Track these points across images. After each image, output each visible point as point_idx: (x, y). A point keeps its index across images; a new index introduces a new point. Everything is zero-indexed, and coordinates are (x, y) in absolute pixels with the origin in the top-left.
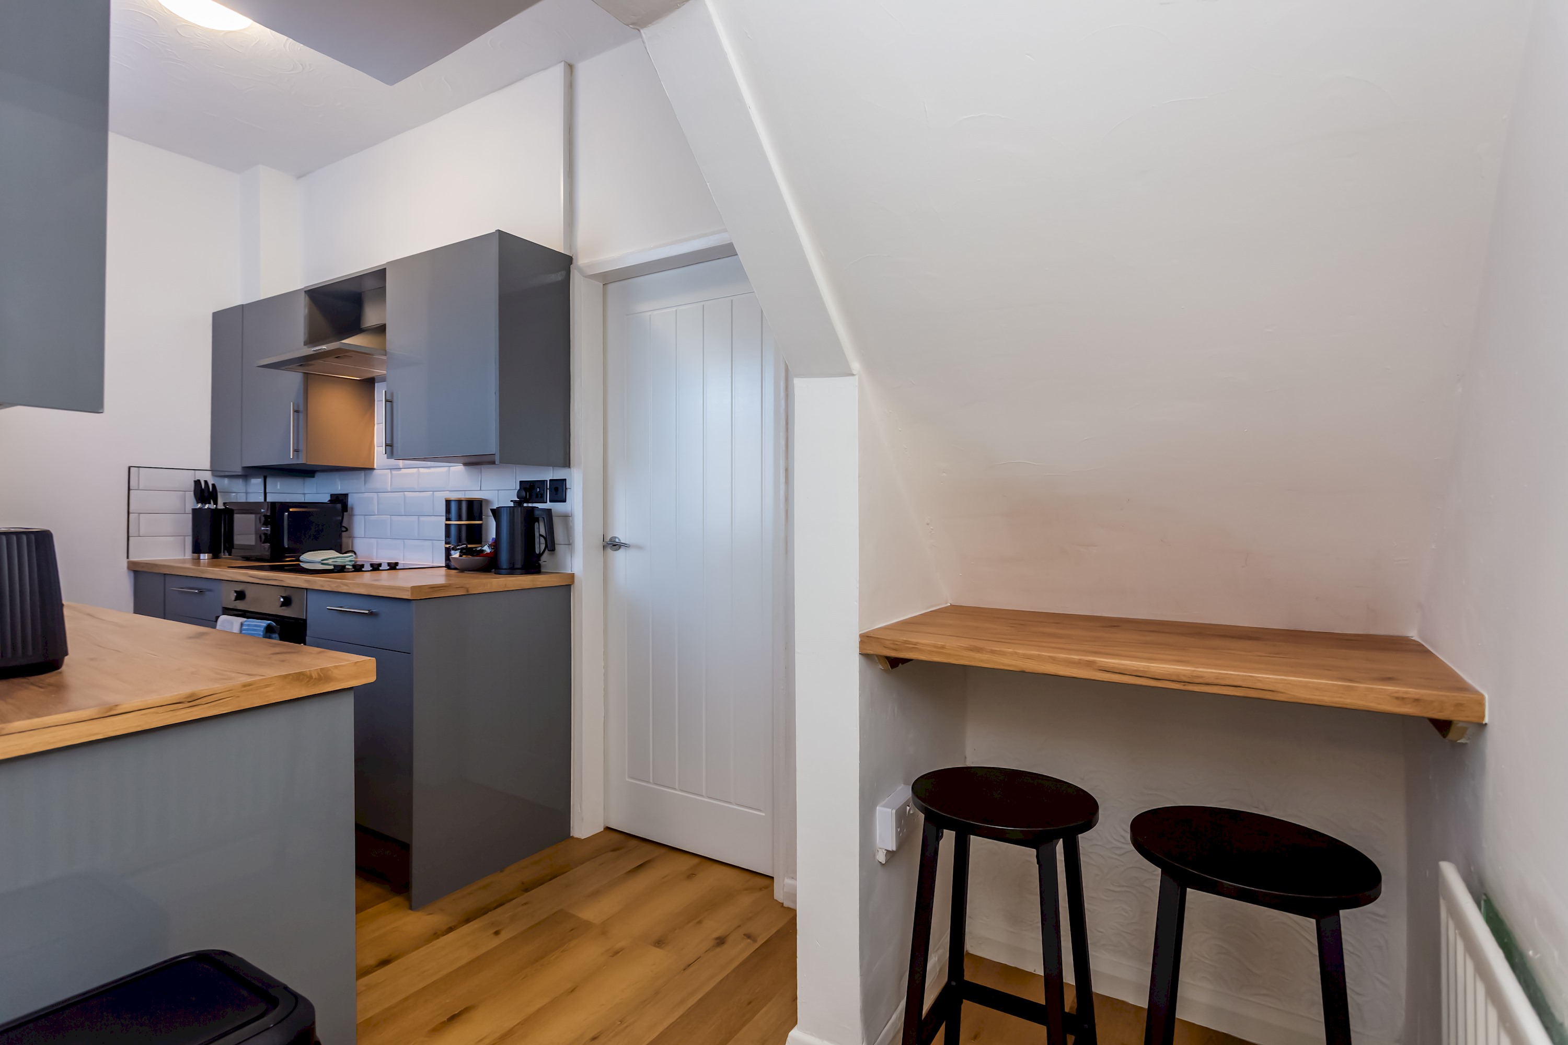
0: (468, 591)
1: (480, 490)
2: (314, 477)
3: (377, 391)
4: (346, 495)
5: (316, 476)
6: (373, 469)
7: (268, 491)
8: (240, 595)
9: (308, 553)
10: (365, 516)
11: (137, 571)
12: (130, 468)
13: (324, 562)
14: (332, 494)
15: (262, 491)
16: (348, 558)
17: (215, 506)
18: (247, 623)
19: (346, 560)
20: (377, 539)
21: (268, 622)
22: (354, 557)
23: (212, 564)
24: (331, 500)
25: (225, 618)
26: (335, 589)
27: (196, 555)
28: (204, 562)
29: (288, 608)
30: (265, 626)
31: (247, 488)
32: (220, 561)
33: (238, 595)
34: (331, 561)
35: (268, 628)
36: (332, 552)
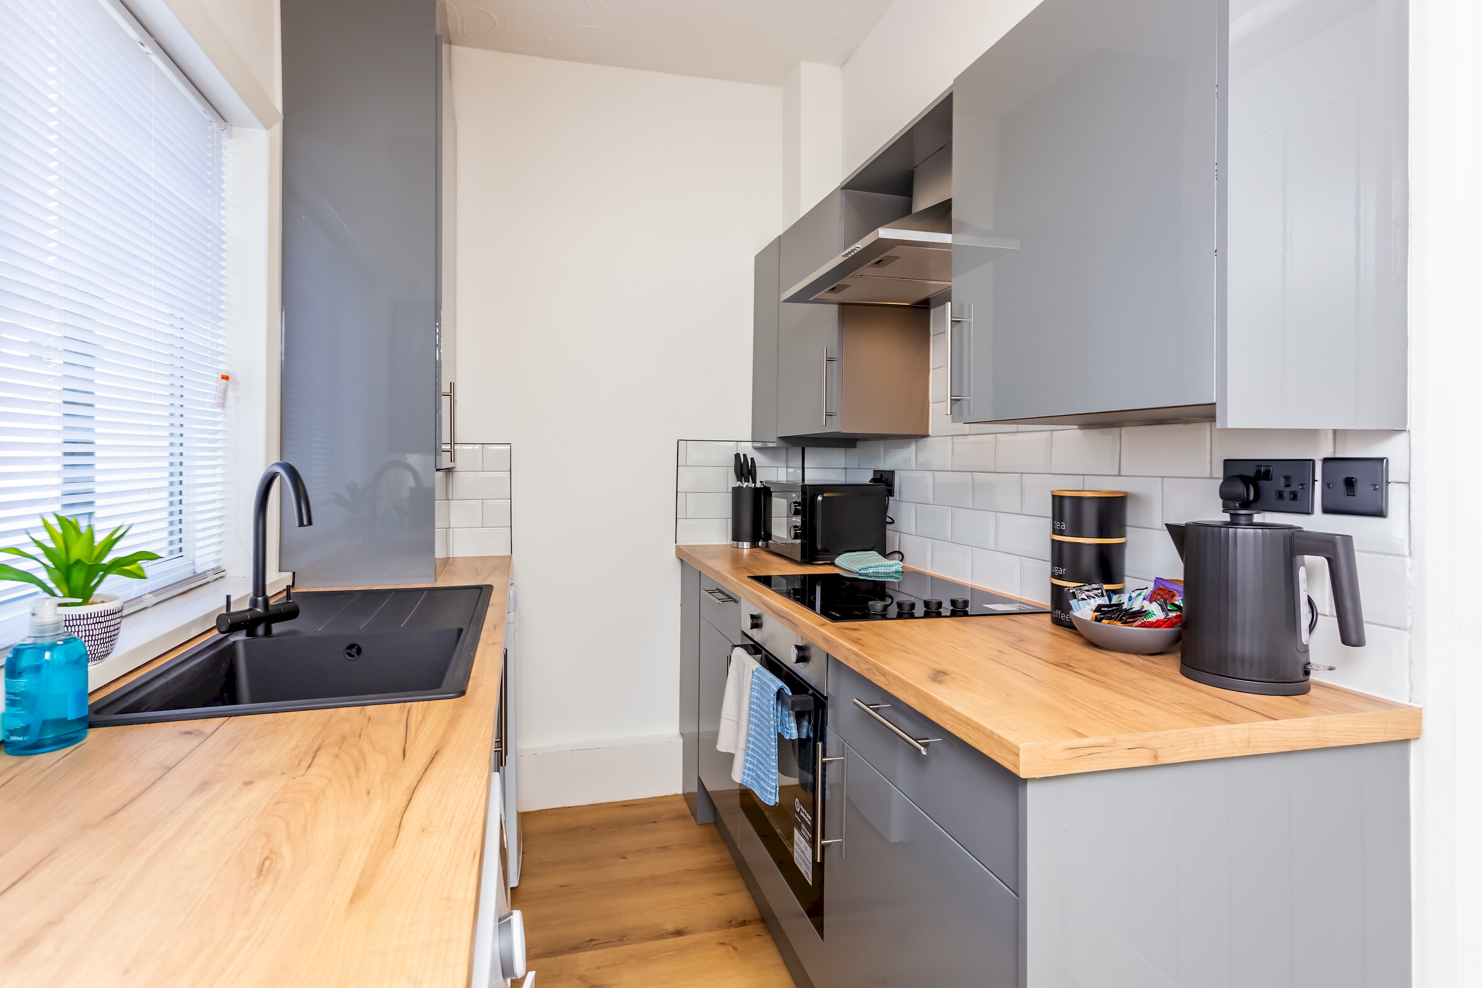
0: (1156, 757)
1: (1119, 475)
2: (855, 447)
3: (933, 320)
4: (892, 473)
5: (858, 445)
6: (927, 436)
7: (806, 470)
8: (756, 622)
9: (844, 555)
10: (917, 504)
11: (682, 560)
12: (678, 441)
13: (862, 572)
14: (875, 472)
15: (800, 472)
16: (894, 567)
17: (754, 484)
18: (758, 675)
19: (891, 571)
20: (933, 540)
21: (781, 684)
22: (902, 566)
23: (750, 555)
24: (873, 480)
25: (739, 652)
26: (866, 674)
27: (736, 542)
28: (743, 552)
29: (805, 667)
30: (776, 690)
31: (787, 467)
32: (757, 552)
33: (754, 622)
34: (871, 571)
35: (779, 694)
36: (874, 555)
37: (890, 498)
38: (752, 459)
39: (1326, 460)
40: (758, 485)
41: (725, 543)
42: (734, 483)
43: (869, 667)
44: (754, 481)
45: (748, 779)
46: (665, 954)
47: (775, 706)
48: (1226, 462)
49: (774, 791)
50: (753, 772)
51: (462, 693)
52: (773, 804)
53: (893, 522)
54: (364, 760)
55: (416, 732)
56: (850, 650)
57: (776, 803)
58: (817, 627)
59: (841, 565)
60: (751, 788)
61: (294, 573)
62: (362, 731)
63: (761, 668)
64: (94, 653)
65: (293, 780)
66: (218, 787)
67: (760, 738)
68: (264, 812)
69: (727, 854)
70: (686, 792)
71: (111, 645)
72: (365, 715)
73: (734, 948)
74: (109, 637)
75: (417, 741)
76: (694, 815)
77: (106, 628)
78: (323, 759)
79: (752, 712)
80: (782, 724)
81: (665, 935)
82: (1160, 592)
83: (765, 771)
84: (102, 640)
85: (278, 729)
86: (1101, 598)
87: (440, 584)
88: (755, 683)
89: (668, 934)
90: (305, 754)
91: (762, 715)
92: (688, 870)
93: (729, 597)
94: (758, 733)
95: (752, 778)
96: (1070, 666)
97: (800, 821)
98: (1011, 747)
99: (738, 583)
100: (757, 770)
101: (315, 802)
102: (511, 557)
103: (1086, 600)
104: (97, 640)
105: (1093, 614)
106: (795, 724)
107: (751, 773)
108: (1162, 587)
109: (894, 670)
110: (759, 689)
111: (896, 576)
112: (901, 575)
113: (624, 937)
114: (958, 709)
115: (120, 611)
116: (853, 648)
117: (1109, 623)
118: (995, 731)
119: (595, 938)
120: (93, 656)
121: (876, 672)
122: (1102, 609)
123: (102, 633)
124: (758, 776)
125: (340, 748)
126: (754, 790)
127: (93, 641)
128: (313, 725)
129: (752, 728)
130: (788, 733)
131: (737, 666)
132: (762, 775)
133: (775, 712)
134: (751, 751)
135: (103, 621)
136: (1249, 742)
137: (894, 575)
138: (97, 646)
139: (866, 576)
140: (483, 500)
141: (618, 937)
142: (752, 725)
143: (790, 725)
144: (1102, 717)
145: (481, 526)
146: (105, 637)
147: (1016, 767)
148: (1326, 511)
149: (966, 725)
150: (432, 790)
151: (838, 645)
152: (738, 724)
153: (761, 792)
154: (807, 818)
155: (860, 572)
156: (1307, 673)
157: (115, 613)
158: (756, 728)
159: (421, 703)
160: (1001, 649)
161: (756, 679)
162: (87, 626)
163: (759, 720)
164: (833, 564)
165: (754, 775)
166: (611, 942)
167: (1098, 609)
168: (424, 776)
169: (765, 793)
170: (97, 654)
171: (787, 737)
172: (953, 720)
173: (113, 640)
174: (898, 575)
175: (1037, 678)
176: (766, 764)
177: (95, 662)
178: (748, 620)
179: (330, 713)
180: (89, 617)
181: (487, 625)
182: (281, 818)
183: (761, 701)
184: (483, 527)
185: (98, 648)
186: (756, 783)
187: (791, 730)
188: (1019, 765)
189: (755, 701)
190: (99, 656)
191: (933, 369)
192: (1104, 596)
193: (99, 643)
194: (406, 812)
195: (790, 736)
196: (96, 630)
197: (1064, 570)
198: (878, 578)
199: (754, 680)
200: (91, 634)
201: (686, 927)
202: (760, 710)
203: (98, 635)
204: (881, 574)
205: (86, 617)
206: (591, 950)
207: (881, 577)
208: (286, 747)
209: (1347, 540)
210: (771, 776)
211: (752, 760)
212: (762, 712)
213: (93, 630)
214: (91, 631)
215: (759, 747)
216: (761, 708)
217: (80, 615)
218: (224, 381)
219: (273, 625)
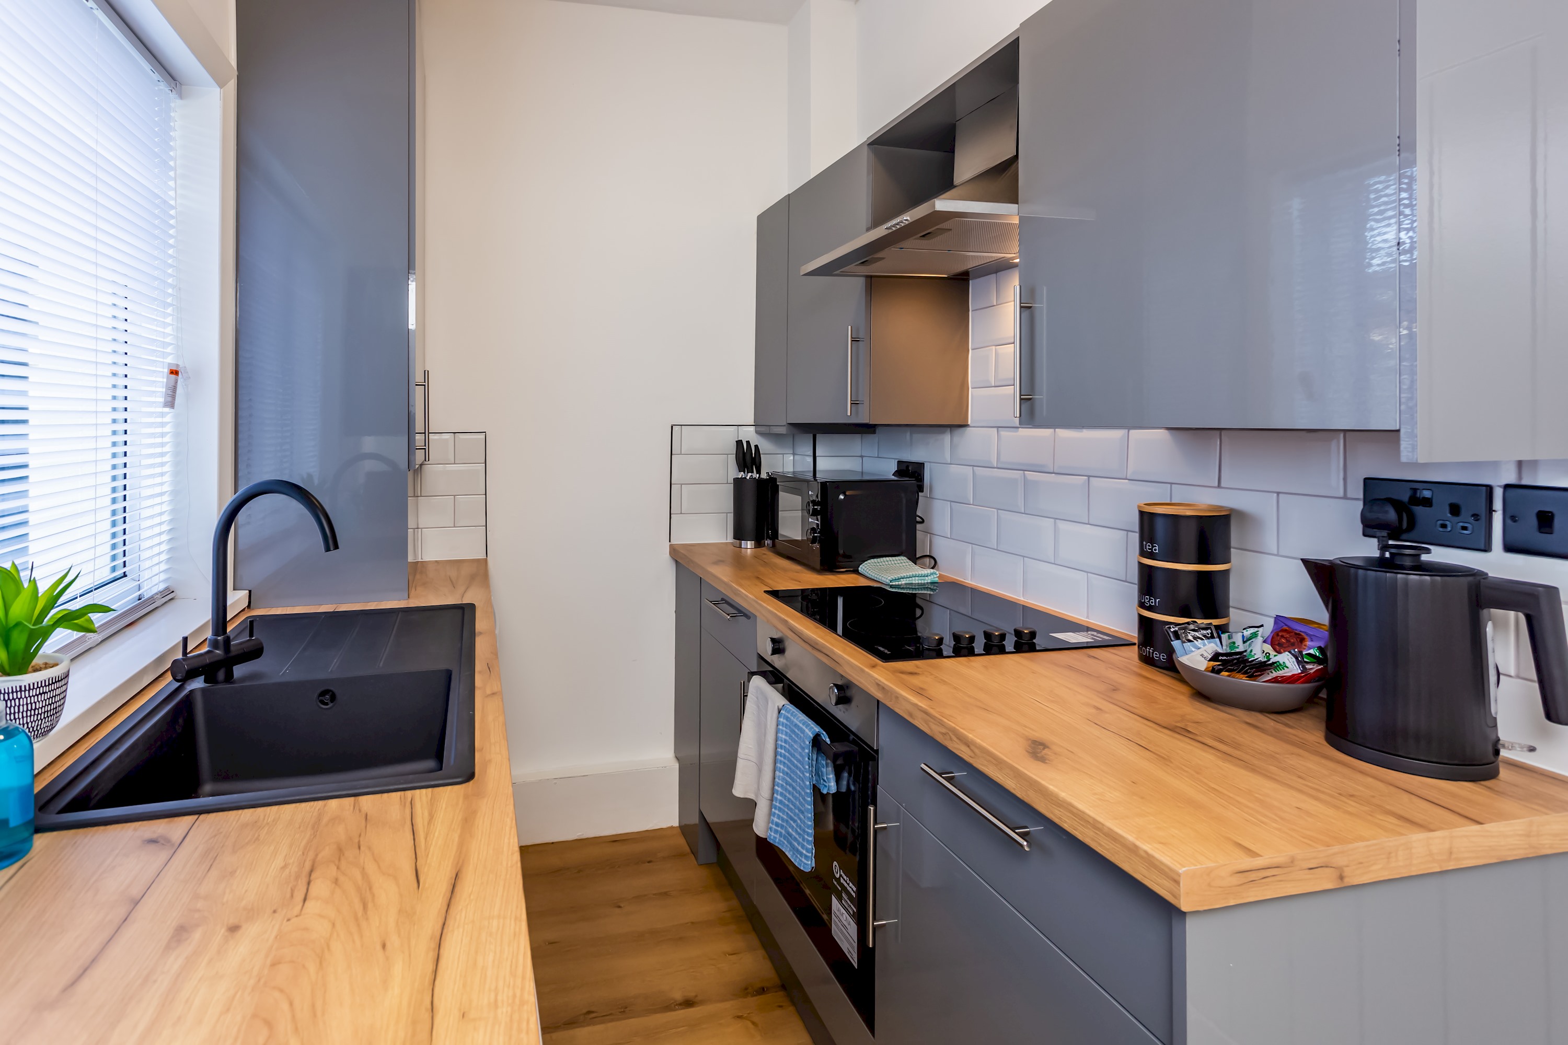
0: (1341, 878)
1: (1219, 487)
2: (874, 432)
3: (972, 293)
4: (921, 465)
5: (877, 431)
6: (966, 426)
7: (818, 459)
8: (778, 647)
9: (869, 561)
10: (952, 503)
11: (677, 562)
12: (672, 427)
13: (894, 583)
14: (900, 463)
15: (810, 460)
16: (929, 578)
17: (758, 475)
18: (787, 714)
19: (926, 582)
20: (973, 546)
21: (817, 729)
22: (938, 575)
23: (755, 556)
24: (898, 473)
25: (758, 682)
26: (939, 738)
27: (738, 541)
28: (747, 552)
29: (847, 710)
30: (812, 736)
31: (794, 454)
32: (765, 554)
33: (776, 647)
34: (903, 582)
35: (816, 742)
36: (903, 559)
37: (920, 494)
38: (756, 447)
39: (1507, 487)
40: (764, 476)
41: (725, 541)
42: (734, 472)
43: (944, 731)
44: (759, 472)
45: (775, 835)
46: (674, 1031)
47: (810, 754)
48: (1367, 481)
49: (810, 855)
50: (782, 828)
51: (470, 776)
52: (810, 870)
53: (923, 522)
54: (370, 889)
55: (426, 839)
56: (916, 705)
57: (813, 868)
58: (867, 670)
59: (866, 573)
60: (780, 847)
61: (250, 592)
62: (361, 839)
63: (788, 705)
64: (37, 730)
65: (288, 922)
66: (197, 935)
67: (791, 789)
68: (259, 980)
69: (735, 903)
70: (683, 824)
71: (56, 718)
72: (360, 811)
73: (754, 1023)
74: (54, 709)
75: (430, 856)
76: (694, 853)
77: (51, 699)
78: (320, 887)
79: (779, 757)
80: (817, 774)
81: (673, 1005)
82: (1284, 634)
83: (798, 830)
84: (46, 713)
85: (259, 835)
86: (1211, 640)
87: (413, 603)
88: (783, 723)
89: (677, 1005)
90: (297, 878)
91: (794, 763)
92: (692, 923)
93: (740, 611)
94: (787, 783)
95: (781, 835)
96: (1189, 732)
97: (840, 889)
98: (1167, 870)
99: (755, 601)
100: (788, 827)
101: (321, 963)
102: (486, 560)
103: (1192, 641)
104: (41, 714)
105: (1208, 664)
106: (834, 775)
107: (779, 829)
108: (1285, 627)
109: (980, 740)
110: (788, 731)
111: (932, 587)
112: (937, 587)
113: (626, 1008)
114: (1081, 806)
115: (65, 677)
116: (920, 704)
117: (1229, 676)
118: (1138, 843)
119: (593, 1009)
120: (36, 733)
121: (955, 739)
122: (1220, 658)
123: (46, 705)
124: (790, 835)
125: (338, 868)
126: (784, 850)
127: (36, 716)
128: (300, 827)
129: (779, 776)
130: (826, 786)
131: (757, 698)
132: (794, 833)
133: (810, 762)
134: (779, 804)
135: (47, 691)
136: (1451, 853)
137: (929, 586)
138: (40, 721)
139: (898, 588)
140: (454, 496)
141: (619, 1008)
142: (780, 772)
143: (828, 776)
144: (1264, 819)
145: (453, 526)
146: (49, 710)
147: (1175, 896)
148: (1510, 548)
149: (1095, 829)
150: (462, 942)
151: (897, 697)
152: (760, 770)
153: (794, 854)
154: (851, 887)
155: (891, 584)
156: (1497, 752)
157: (62, 680)
158: (785, 777)
159: (424, 791)
160: (1097, 705)
161: (784, 719)
162: (29, 699)
163: (789, 768)
164: (856, 571)
165: (783, 832)
166: (611, 1014)
167: (1216, 657)
168: (448, 916)
169: (799, 856)
170: (40, 730)
171: (825, 792)
172: (1073, 819)
173: (58, 712)
174: (934, 586)
175: (1157, 752)
176: (799, 822)
177: (38, 739)
178: (768, 645)
179: (317, 809)
180: (32, 687)
181: (479, 666)
182: (281, 991)
183: (792, 746)
184: (455, 527)
185: (41, 723)
186: (786, 843)
187: (829, 782)
188: (1180, 895)
189: (783, 744)
190: (43, 732)
191: (972, 349)
192: (1215, 638)
193: (42, 718)
194: (437, 982)
195: (828, 789)
196: (39, 702)
197: (1157, 600)
198: (911, 590)
199: (781, 720)
200: (34, 708)
201: (696, 996)
202: (790, 757)
203: (41, 708)
204: (915, 586)
205: (27, 688)
206: (589, 1025)
207: (915, 589)
208: (273, 867)
209: (1552, 592)
210: (806, 837)
211: (781, 814)
212: (793, 759)
213: (35, 703)
214: (34, 705)
215: (789, 800)
216: (791, 754)
217: (20, 687)
218: (173, 376)
219: (234, 668)
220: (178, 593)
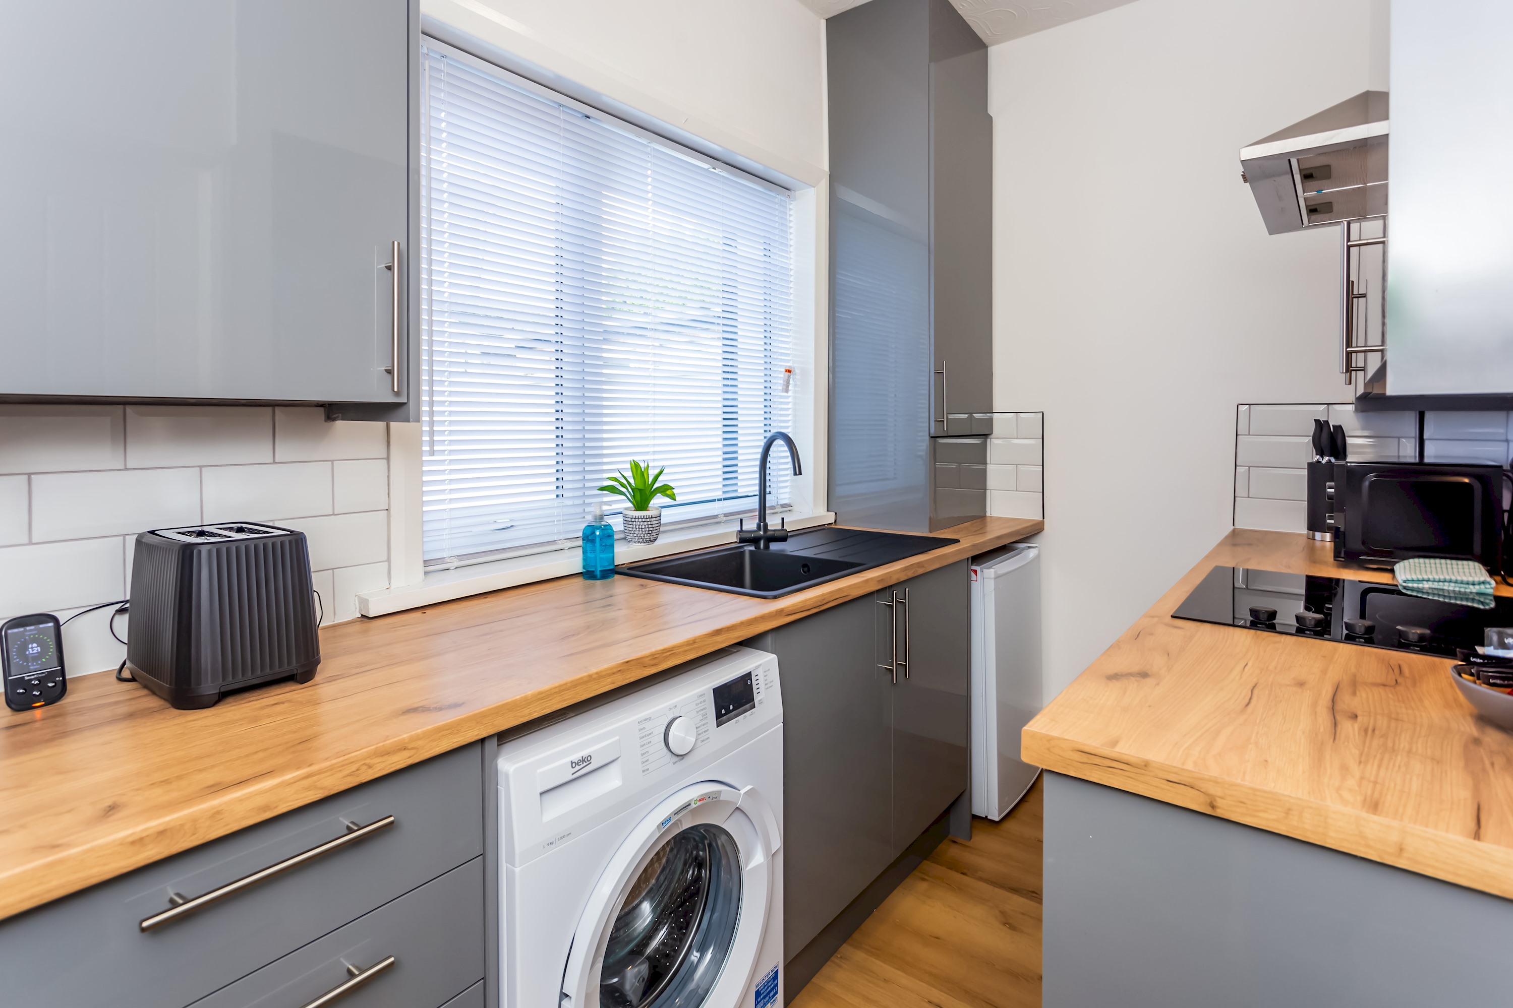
12: (1238, 406)
13: (1410, 585)
16: (1476, 586)
19: (1469, 591)
22: (1493, 586)
27: (1311, 532)
28: (1317, 544)
34: (1427, 586)
38: (1345, 430)
41: (1301, 532)
42: (1311, 456)
51: (775, 598)
61: (836, 514)
77: (648, 525)
87: (931, 535)
102: (1042, 522)
127: (642, 532)
135: (646, 521)
140: (1017, 465)
146: (648, 530)
155: (1404, 585)
162: (637, 522)
184: (1017, 491)
185: (644, 536)
193: (645, 533)
196: (642, 525)
200: (640, 527)
203: (644, 528)
204: (1449, 593)
205: (636, 518)
218: (787, 373)
219: (770, 544)
220: (795, 508)
